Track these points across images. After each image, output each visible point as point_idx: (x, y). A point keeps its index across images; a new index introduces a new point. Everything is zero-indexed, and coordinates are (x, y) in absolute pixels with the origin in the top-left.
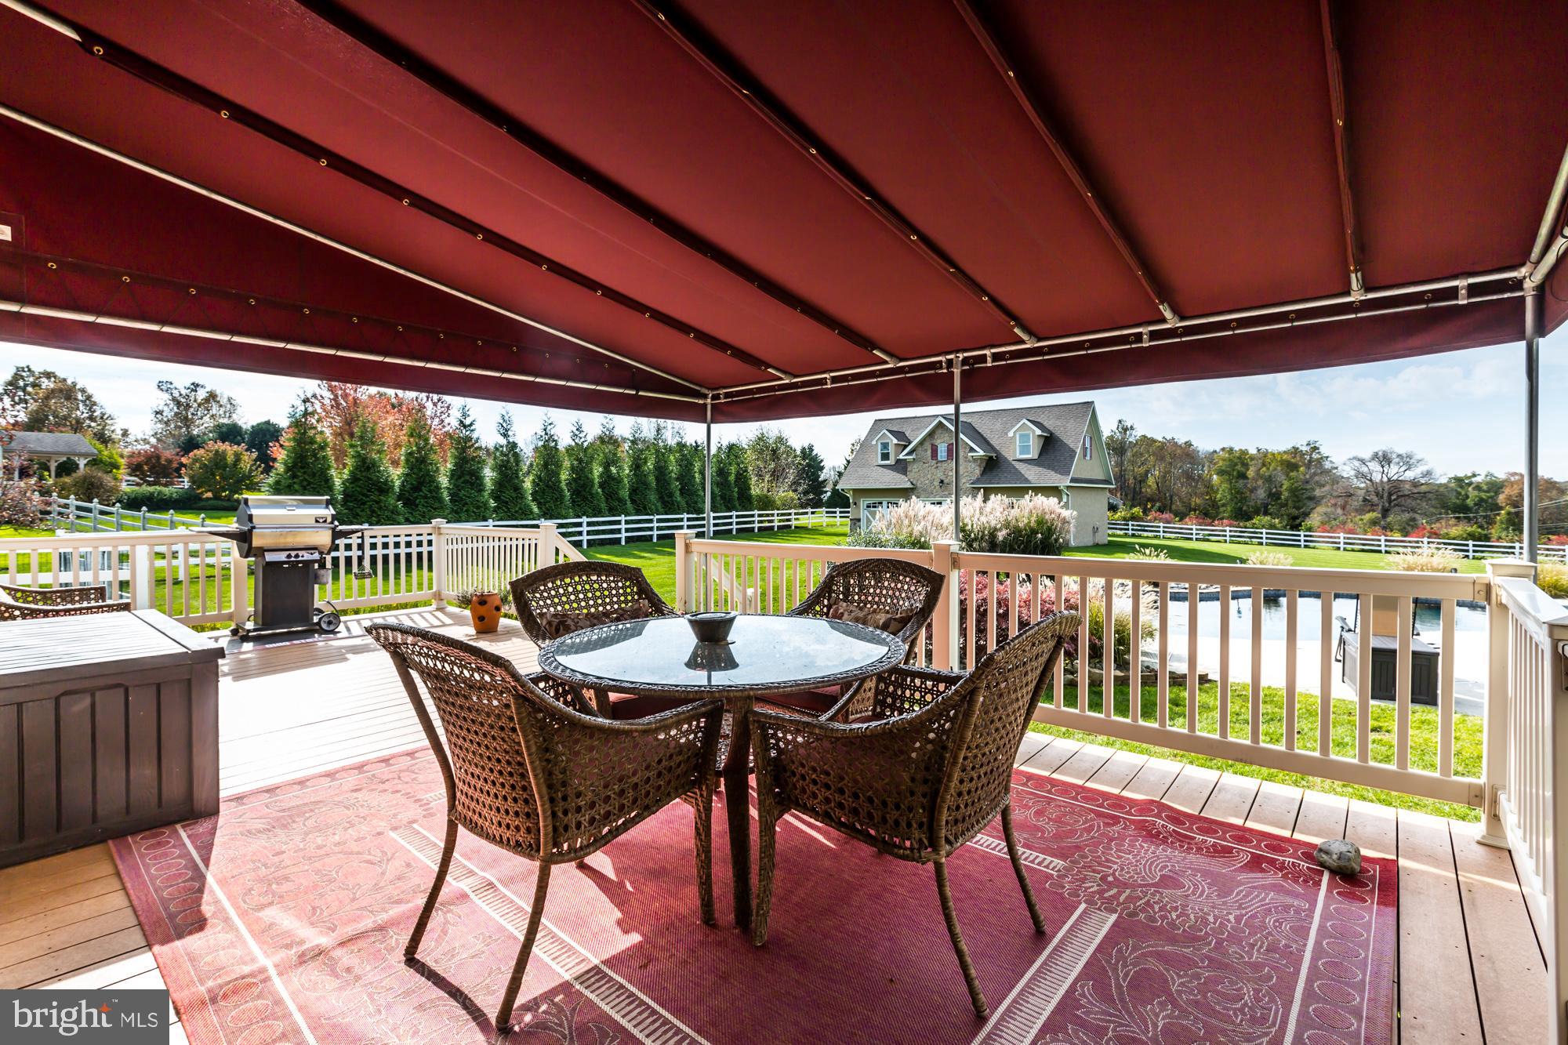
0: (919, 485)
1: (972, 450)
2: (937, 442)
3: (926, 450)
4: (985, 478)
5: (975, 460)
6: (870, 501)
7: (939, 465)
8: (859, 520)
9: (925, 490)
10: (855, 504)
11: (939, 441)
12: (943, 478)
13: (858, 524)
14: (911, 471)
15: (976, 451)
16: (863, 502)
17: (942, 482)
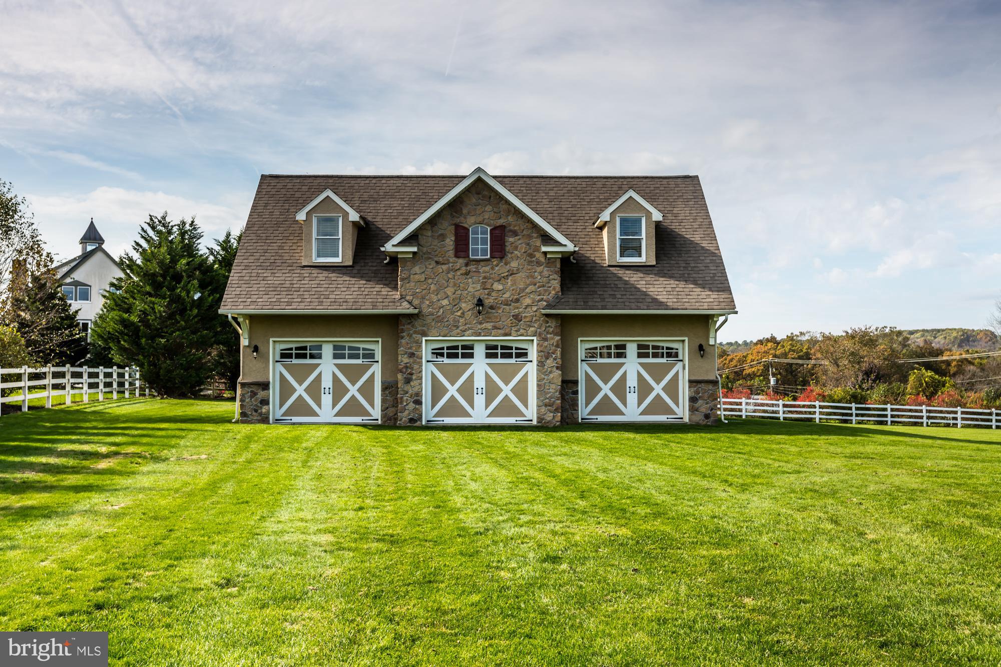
0: (426, 310)
1: (547, 239)
2: (469, 222)
3: (442, 237)
4: (571, 297)
5: (549, 260)
6: (292, 341)
7: (472, 267)
8: (265, 386)
9: (440, 320)
10: (256, 349)
11: (471, 220)
12: (482, 294)
13: (261, 394)
14: (406, 279)
15: (556, 243)
16: (274, 347)
17: (480, 303)
